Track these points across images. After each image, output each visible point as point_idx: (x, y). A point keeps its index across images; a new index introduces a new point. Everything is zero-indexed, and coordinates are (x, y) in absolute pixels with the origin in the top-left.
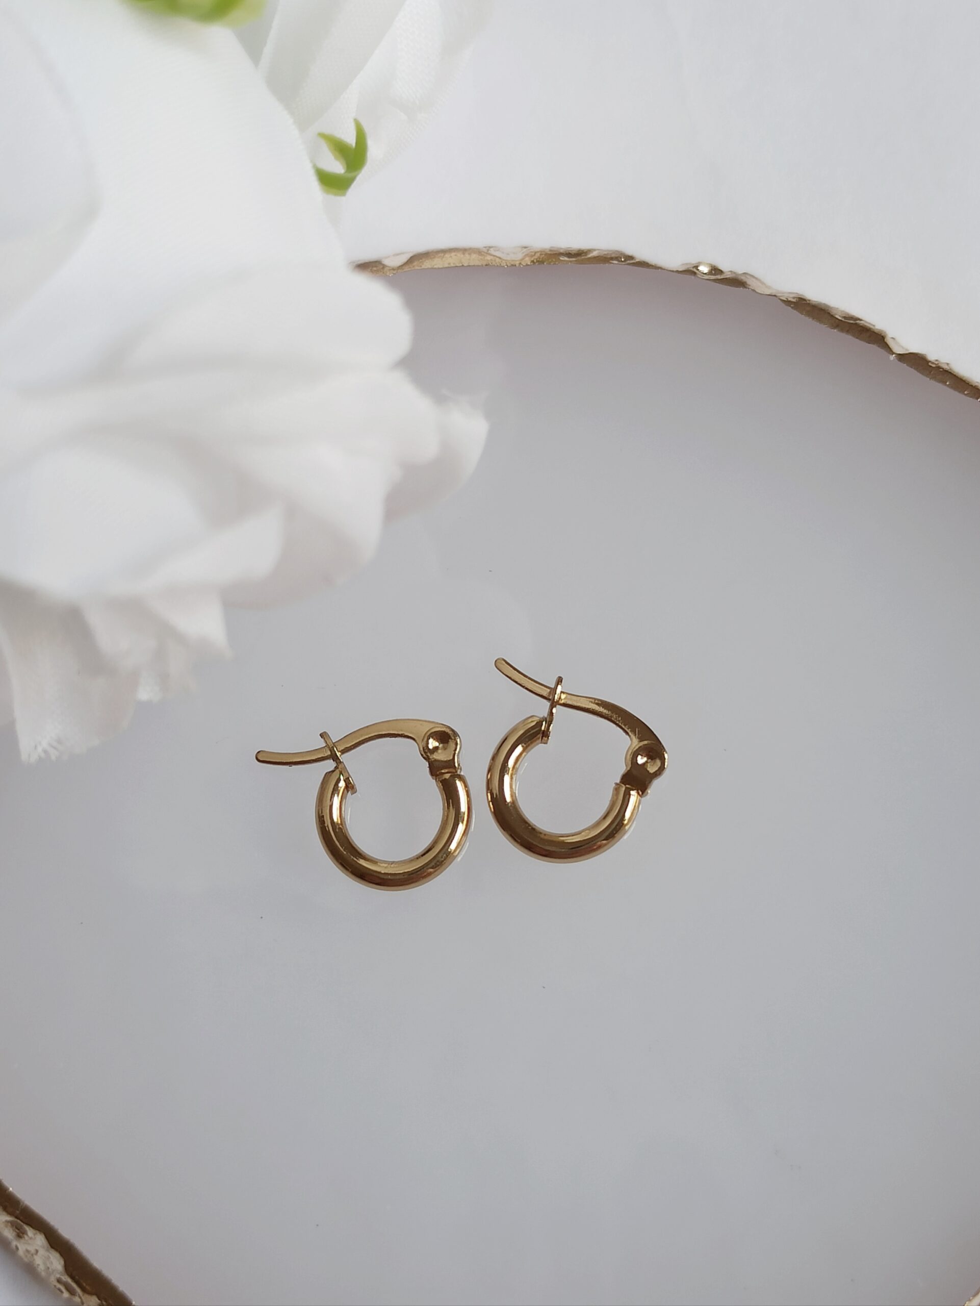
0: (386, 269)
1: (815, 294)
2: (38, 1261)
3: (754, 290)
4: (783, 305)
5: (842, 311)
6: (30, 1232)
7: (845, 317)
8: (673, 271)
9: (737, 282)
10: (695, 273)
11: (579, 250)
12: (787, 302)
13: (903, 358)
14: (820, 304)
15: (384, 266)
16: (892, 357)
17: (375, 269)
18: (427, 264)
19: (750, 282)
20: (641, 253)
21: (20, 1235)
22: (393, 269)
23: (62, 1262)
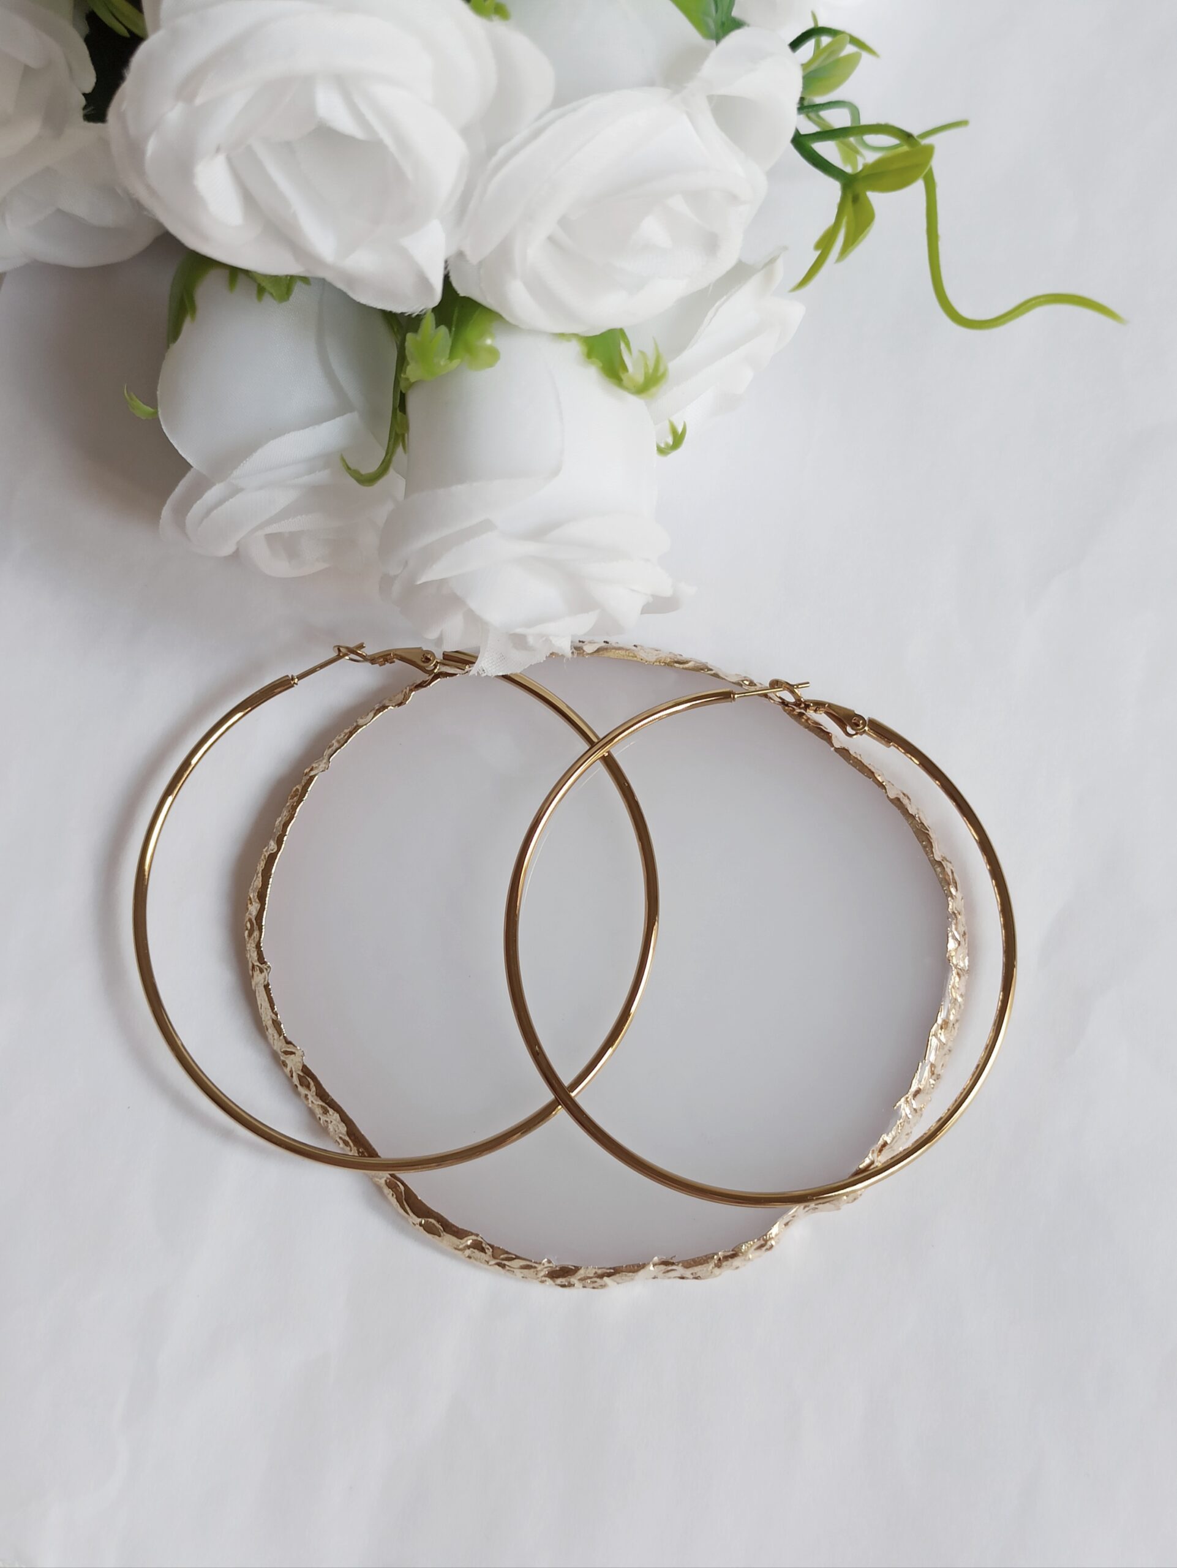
2: (331, 1127)
6: (331, 1111)
10: (741, 685)
16: (832, 749)
17: (582, 652)
18: (608, 653)
21: (326, 1112)
22: (588, 654)
23: (345, 1129)
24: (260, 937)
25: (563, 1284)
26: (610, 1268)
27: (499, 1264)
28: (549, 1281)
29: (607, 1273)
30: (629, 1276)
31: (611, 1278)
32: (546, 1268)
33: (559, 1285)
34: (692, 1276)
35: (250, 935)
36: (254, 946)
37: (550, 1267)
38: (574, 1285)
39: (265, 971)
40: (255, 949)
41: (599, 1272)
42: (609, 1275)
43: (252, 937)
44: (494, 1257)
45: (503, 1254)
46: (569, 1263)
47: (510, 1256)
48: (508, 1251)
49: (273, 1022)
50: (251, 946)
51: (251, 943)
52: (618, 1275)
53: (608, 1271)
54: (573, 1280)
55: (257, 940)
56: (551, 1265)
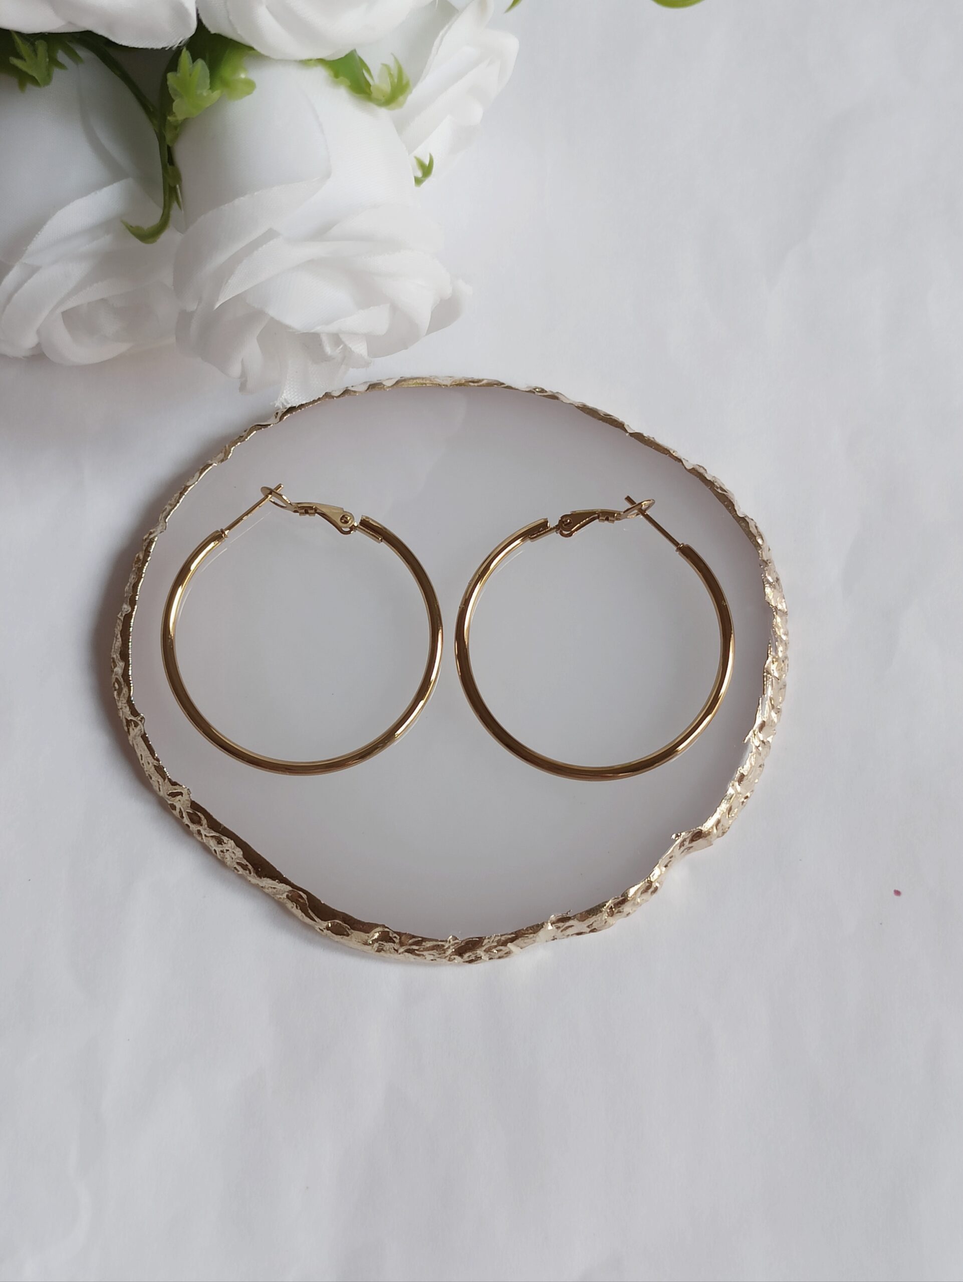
0: (385, 387)
1: (591, 404)
2: (227, 855)
3: (562, 401)
4: (576, 408)
5: (604, 412)
7: (604, 415)
8: (523, 391)
9: (554, 397)
10: (534, 393)
11: (477, 379)
12: (578, 407)
13: (631, 434)
14: (593, 408)
15: (384, 385)
16: (627, 434)
17: (379, 387)
18: (405, 384)
19: (560, 396)
20: (508, 382)
21: (220, 842)
22: (389, 387)
23: (242, 853)
24: (130, 693)
25: (471, 959)
26: (512, 933)
27: (408, 951)
28: (458, 959)
29: (509, 939)
30: (531, 938)
31: (514, 942)
32: (452, 945)
33: (467, 962)
34: (589, 930)
35: (119, 694)
36: (125, 701)
37: (456, 943)
38: (481, 957)
39: (139, 723)
40: (126, 705)
41: (503, 938)
42: (512, 940)
43: (122, 694)
44: (401, 944)
45: (411, 939)
46: (474, 935)
47: (417, 939)
48: (415, 935)
49: (155, 769)
50: (122, 704)
51: (122, 700)
52: (520, 939)
53: (510, 936)
54: (480, 952)
55: (127, 696)
56: (457, 941)
